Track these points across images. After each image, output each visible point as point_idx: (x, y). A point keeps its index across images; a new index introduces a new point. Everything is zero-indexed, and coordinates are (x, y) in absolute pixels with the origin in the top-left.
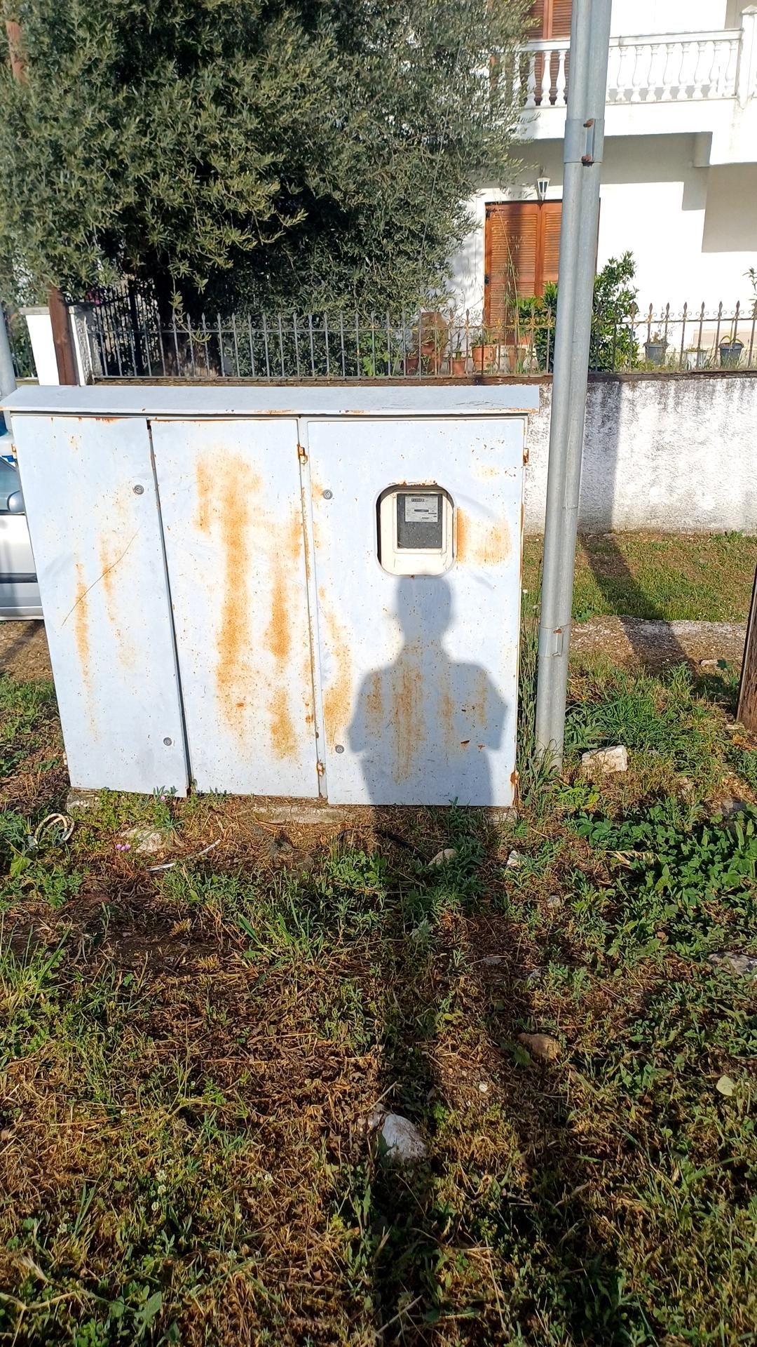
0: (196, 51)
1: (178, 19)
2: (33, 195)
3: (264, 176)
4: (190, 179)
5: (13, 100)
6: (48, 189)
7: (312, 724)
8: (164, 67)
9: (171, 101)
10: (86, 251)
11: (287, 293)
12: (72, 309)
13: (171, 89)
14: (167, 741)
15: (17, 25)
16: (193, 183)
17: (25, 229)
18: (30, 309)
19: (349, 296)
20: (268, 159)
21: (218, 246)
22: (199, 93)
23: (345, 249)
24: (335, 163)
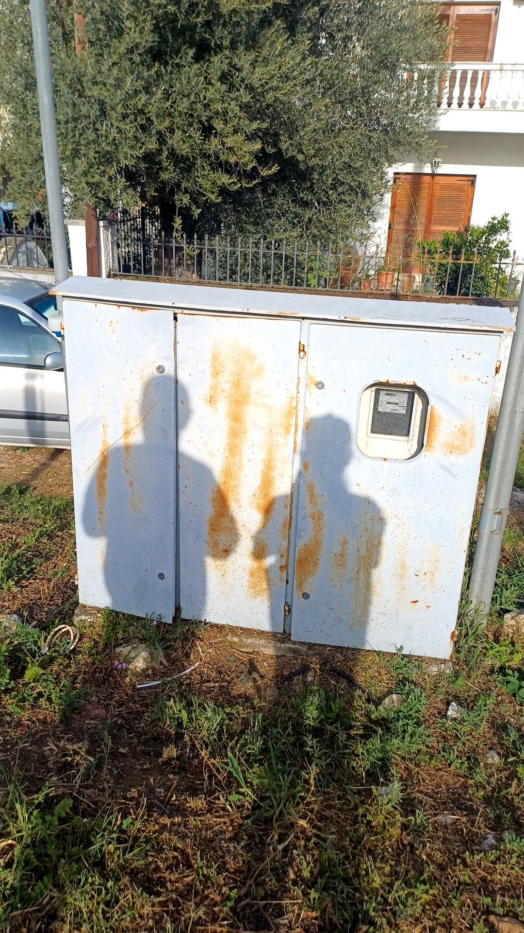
0: (210, 44)
1: (200, 19)
2: (82, 138)
3: (250, 138)
4: (197, 136)
5: (75, 69)
6: (93, 134)
7: (285, 573)
8: (187, 54)
9: (189, 78)
10: (116, 182)
11: (256, 224)
12: (101, 223)
13: (189, 70)
14: (161, 576)
15: (82, 17)
16: (199, 139)
17: (73, 162)
18: (71, 221)
19: (300, 230)
20: (255, 125)
21: (212, 186)
22: (209, 74)
23: (302, 195)
24: (302, 134)
